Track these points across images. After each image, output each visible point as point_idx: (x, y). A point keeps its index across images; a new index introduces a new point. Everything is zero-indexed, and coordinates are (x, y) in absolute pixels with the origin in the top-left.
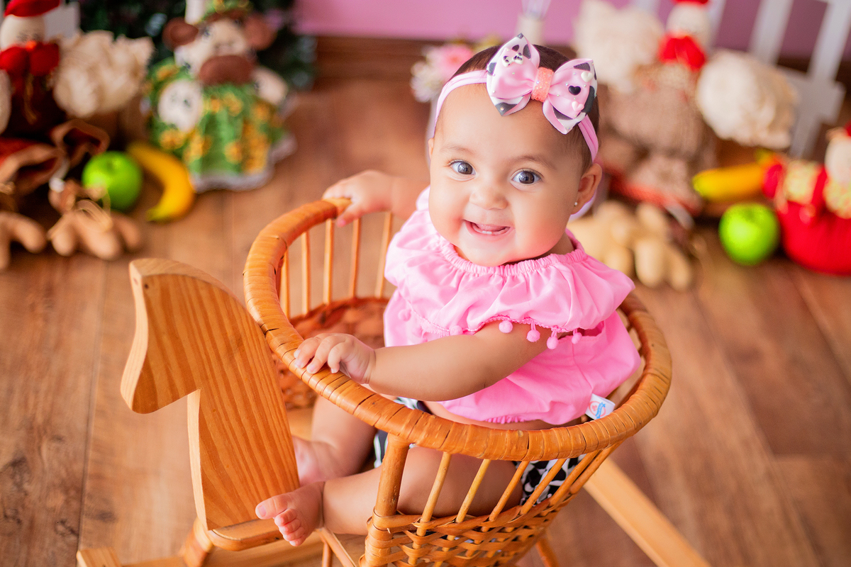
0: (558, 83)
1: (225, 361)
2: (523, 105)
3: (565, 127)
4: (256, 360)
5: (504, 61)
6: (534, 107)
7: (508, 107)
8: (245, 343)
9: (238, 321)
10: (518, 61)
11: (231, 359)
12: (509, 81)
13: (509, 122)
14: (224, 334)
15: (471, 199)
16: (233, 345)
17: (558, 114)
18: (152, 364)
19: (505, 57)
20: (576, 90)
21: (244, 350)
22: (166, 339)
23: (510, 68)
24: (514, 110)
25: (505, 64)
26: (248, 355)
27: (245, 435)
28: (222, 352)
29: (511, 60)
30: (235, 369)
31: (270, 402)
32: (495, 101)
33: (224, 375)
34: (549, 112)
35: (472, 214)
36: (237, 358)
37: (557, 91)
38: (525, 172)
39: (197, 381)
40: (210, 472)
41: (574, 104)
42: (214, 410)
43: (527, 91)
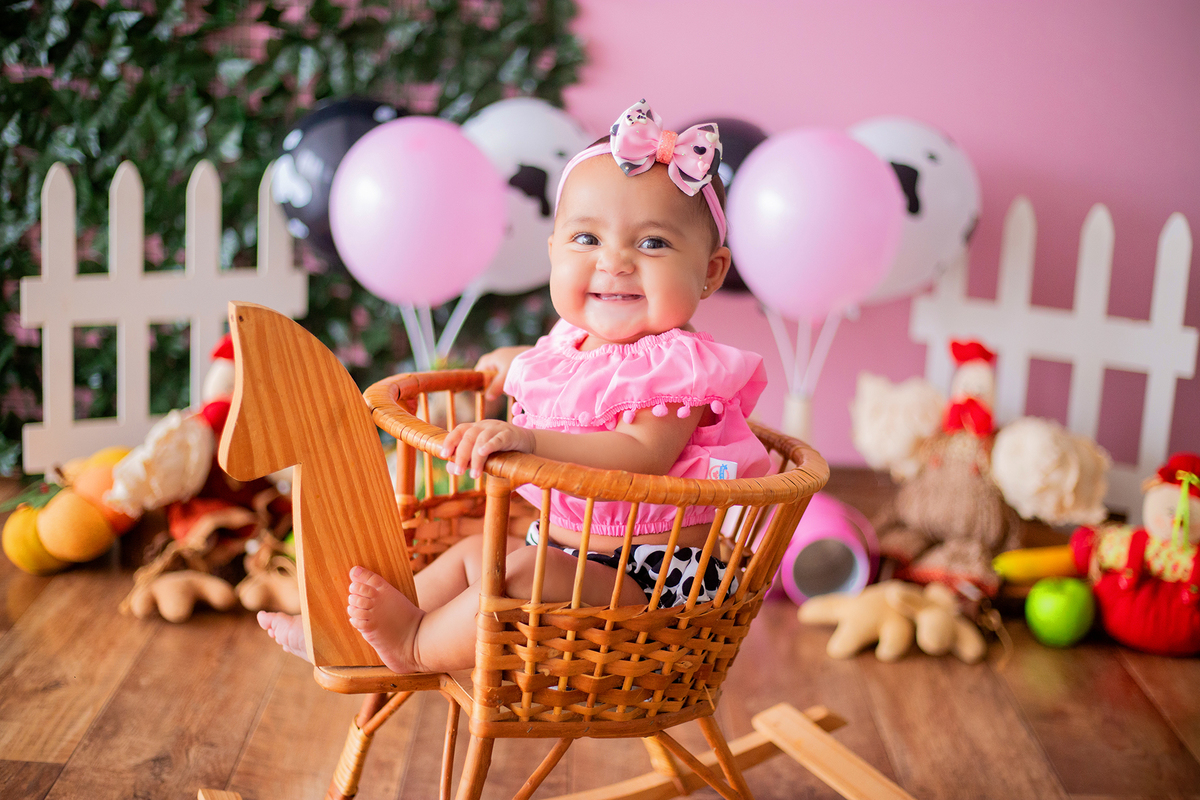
0: (683, 144)
1: (328, 434)
2: (648, 166)
3: (691, 189)
4: (362, 441)
5: (627, 120)
6: (659, 170)
7: (633, 167)
8: (349, 416)
9: (341, 386)
10: (641, 120)
11: (335, 432)
12: (634, 140)
13: (635, 185)
14: (326, 399)
15: (598, 266)
16: (336, 415)
17: (684, 176)
18: (248, 416)
19: (629, 116)
20: (701, 151)
21: (348, 425)
22: (262, 388)
23: (633, 127)
24: (639, 171)
25: (629, 123)
26: (353, 431)
27: (354, 539)
28: (324, 422)
29: (635, 119)
30: (340, 448)
31: (381, 503)
32: (619, 161)
33: (327, 452)
34: (675, 175)
35: (599, 283)
36: (341, 432)
37: (682, 151)
38: (652, 240)
39: (298, 453)
40: (316, 580)
41: (700, 163)
42: (318, 496)
43: (651, 152)
